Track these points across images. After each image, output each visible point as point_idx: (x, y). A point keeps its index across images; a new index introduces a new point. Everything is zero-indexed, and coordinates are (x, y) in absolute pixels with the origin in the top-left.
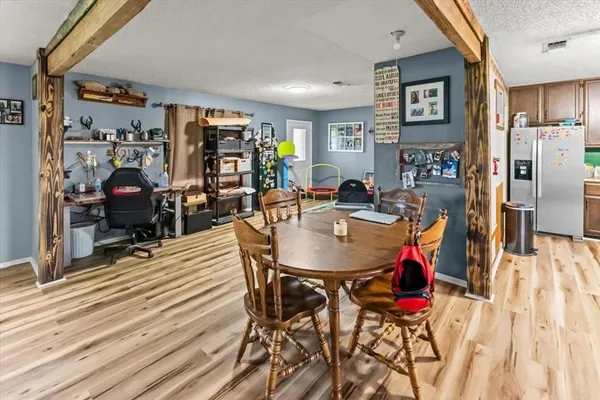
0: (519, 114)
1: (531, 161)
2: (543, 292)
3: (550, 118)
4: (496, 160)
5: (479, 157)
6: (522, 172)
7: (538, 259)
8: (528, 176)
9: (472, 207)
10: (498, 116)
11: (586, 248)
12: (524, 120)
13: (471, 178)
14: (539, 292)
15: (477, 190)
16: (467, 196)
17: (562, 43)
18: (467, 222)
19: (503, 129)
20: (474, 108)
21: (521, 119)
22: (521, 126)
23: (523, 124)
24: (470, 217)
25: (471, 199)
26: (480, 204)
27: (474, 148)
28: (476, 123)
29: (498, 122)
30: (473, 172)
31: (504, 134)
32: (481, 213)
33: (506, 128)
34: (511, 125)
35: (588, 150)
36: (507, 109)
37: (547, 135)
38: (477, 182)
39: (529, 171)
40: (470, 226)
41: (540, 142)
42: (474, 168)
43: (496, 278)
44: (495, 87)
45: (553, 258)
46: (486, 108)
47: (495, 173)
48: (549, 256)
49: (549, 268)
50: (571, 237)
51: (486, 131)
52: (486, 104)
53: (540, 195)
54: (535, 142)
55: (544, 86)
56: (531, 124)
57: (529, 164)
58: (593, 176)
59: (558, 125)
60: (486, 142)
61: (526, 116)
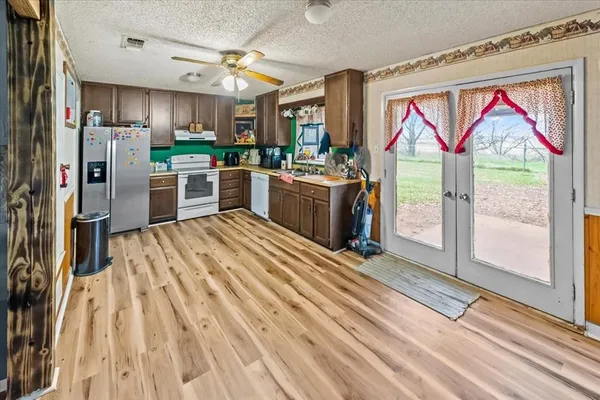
0: (92, 112)
1: (105, 163)
2: (121, 313)
3: (123, 119)
4: (64, 168)
5: (35, 168)
6: (96, 175)
7: (113, 268)
8: (102, 179)
9: (21, 253)
10: (68, 110)
11: (151, 236)
12: (97, 119)
13: (20, 206)
14: (117, 317)
15: (30, 224)
16: (10, 237)
17: (140, 42)
18: (9, 282)
19: (74, 127)
20: (27, 92)
21: (95, 117)
22: (95, 125)
23: (97, 123)
24: (15, 272)
25: (19, 240)
26: (36, 244)
27: (25, 154)
28: (29, 114)
29: (68, 117)
30: (23, 195)
31: (75, 133)
32: (37, 258)
33: (78, 125)
34: (84, 123)
35: (152, 149)
36: (78, 104)
37: (121, 135)
38: (30, 210)
39: (103, 173)
40: (14, 286)
41: (114, 142)
42: (25, 187)
43: (63, 331)
44: (65, 72)
45: (127, 259)
46: (48, 93)
47: (64, 185)
48: (123, 259)
49: (125, 277)
50: (139, 229)
51: (48, 129)
52: (48, 88)
53: (113, 197)
54: (109, 143)
55: (117, 86)
56: (105, 123)
57: (103, 166)
58: (155, 171)
59: (129, 126)
60: (48, 145)
61: (100, 115)
